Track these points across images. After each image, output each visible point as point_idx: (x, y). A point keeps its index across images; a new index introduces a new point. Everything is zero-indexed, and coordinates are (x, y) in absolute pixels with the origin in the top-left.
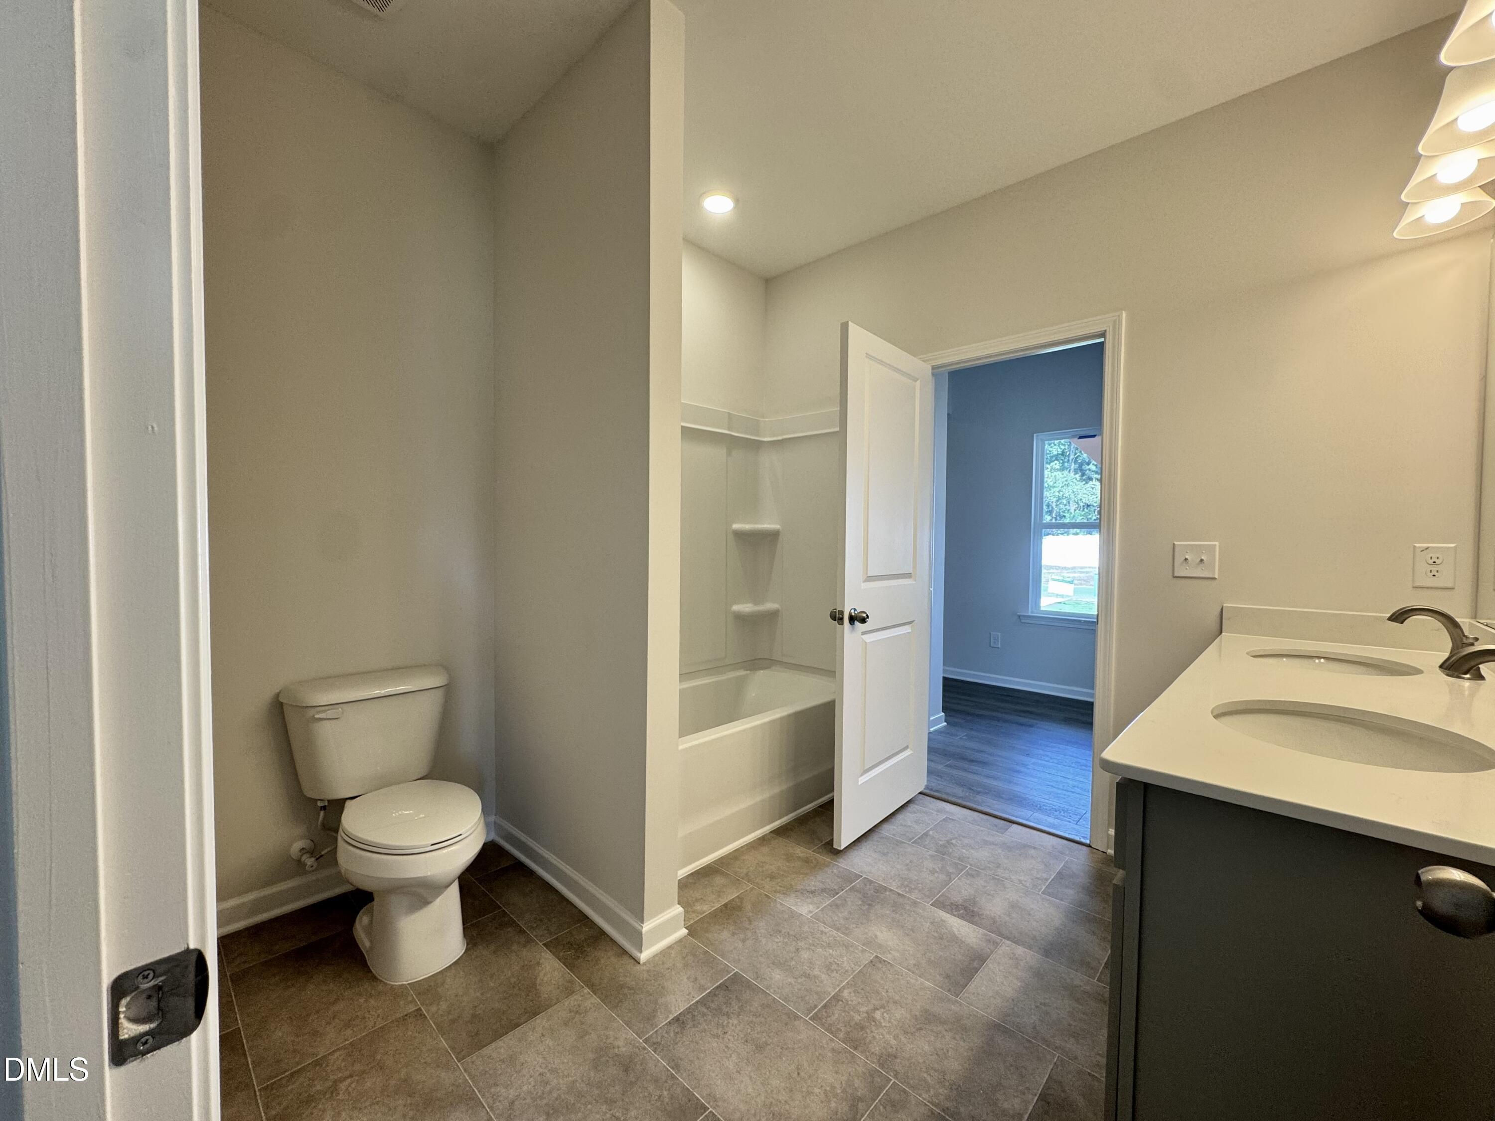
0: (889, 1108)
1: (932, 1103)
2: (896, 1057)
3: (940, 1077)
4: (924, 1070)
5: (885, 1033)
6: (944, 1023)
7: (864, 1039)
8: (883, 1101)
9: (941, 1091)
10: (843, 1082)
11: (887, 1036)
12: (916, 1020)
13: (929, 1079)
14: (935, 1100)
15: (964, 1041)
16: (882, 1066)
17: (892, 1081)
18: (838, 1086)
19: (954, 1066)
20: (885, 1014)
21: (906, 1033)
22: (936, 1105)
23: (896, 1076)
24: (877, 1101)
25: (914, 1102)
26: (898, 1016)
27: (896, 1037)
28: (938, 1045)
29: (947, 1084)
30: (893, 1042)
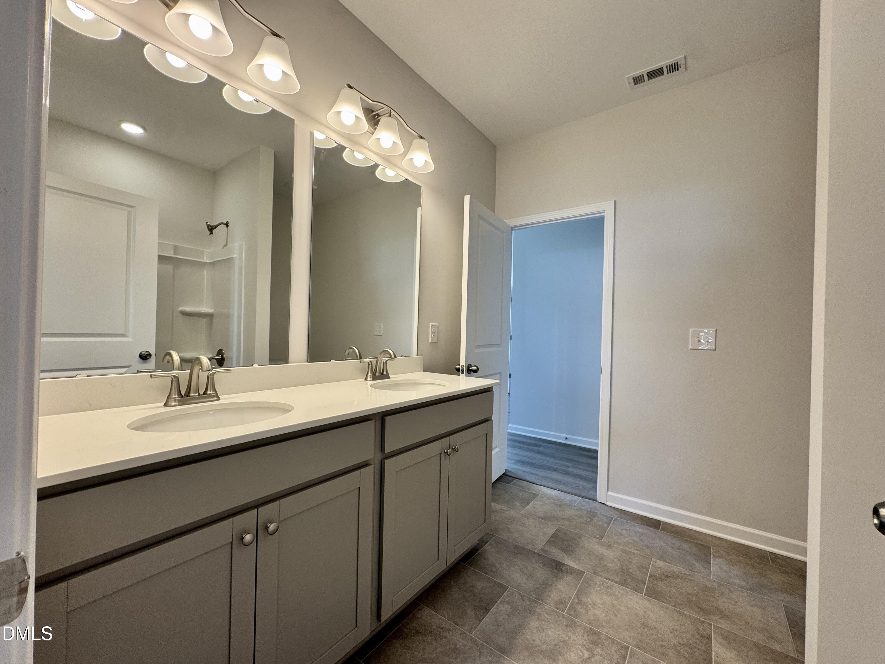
0: (563, 601)
1: (543, 605)
2: (567, 626)
3: (541, 617)
4: (549, 620)
5: (578, 640)
6: (542, 652)
7: (588, 636)
8: (566, 603)
9: (539, 610)
10: (589, 610)
11: (575, 638)
12: (560, 652)
13: (546, 615)
14: (542, 606)
15: (527, 639)
16: (572, 620)
17: (565, 612)
18: (591, 609)
19: (533, 623)
20: (581, 654)
21: (564, 641)
22: (541, 604)
23: (563, 616)
24: (570, 603)
25: (552, 604)
26: (572, 654)
27: (570, 638)
28: (543, 635)
29: (536, 614)
30: (570, 635)
